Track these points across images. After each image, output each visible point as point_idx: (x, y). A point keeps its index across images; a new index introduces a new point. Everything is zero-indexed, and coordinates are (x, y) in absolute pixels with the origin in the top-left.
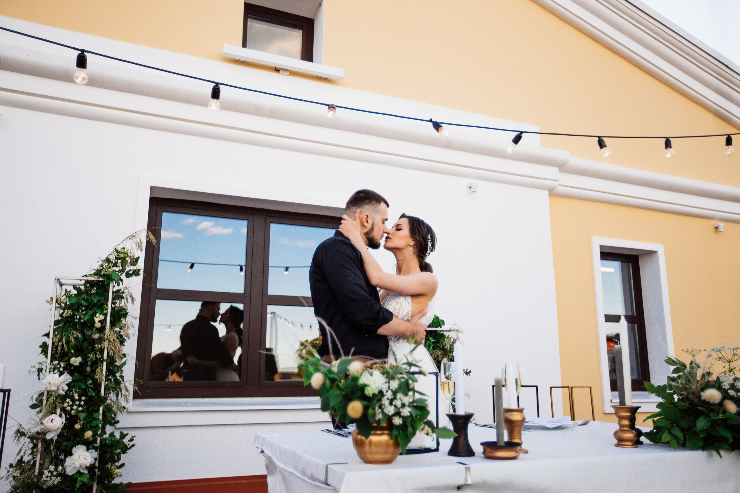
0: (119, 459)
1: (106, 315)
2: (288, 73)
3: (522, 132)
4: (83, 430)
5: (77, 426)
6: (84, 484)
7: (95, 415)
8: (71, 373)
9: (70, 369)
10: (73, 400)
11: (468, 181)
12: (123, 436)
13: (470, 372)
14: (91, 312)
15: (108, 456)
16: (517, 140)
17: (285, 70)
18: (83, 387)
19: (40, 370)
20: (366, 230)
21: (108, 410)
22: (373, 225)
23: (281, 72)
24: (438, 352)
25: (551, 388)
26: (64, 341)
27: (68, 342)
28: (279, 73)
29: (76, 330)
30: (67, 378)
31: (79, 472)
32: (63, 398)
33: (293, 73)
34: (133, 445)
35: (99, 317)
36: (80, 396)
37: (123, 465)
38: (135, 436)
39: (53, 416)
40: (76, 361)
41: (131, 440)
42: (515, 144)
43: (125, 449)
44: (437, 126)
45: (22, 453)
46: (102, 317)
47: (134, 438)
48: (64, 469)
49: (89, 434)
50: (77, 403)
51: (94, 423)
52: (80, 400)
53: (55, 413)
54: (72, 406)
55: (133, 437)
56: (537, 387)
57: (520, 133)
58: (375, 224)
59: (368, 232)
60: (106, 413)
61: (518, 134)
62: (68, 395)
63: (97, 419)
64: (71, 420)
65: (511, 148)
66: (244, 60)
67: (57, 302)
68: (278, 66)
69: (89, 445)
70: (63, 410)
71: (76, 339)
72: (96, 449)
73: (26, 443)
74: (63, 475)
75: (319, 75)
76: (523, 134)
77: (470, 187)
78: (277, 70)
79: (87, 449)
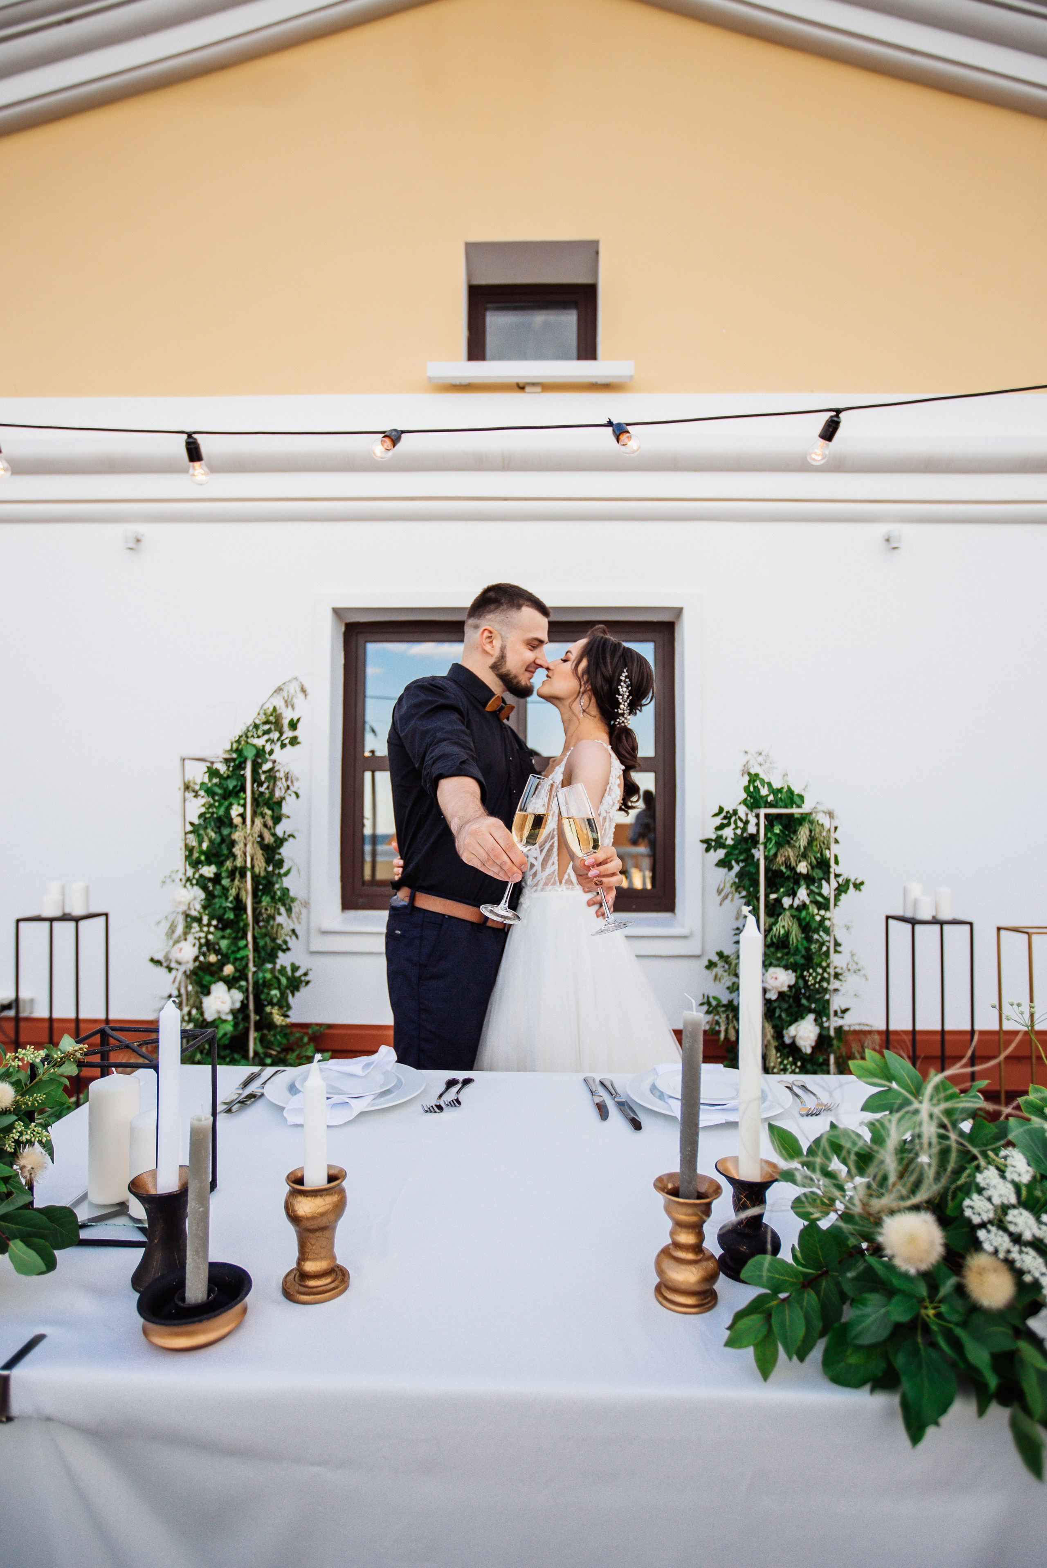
0: (285, 999)
1: (244, 806)
2: (539, 389)
3: (838, 411)
4: (219, 964)
5: (214, 958)
6: (226, 1033)
7: (238, 944)
8: (204, 888)
9: (201, 881)
10: (202, 926)
11: (882, 529)
12: (295, 968)
13: (862, 883)
14: (226, 803)
15: (263, 997)
16: (830, 431)
17: (533, 384)
20: (491, 661)
21: (264, 936)
22: (503, 649)
23: (527, 389)
24: (788, 851)
25: (999, 929)
28: (525, 392)
29: (210, 828)
30: (197, 893)
31: (218, 1019)
33: (546, 387)
34: (309, 981)
35: (235, 811)
36: (210, 920)
38: (311, 970)
39: (182, 943)
40: (207, 871)
42: (827, 442)
43: (296, 986)
44: (620, 430)
46: (241, 810)
47: (310, 973)
48: (201, 1013)
49: (229, 970)
50: (205, 929)
51: (240, 954)
52: (209, 925)
53: (185, 939)
55: (308, 970)
56: (971, 924)
57: (834, 413)
58: (507, 648)
59: (495, 663)
60: (258, 940)
61: (832, 417)
63: (241, 949)
64: (205, 950)
65: (819, 451)
66: (465, 382)
68: (521, 381)
69: (231, 983)
70: (195, 937)
72: (243, 988)
74: (200, 1021)
75: (594, 380)
76: (841, 415)
77: (888, 540)
78: (521, 387)
79: (229, 989)
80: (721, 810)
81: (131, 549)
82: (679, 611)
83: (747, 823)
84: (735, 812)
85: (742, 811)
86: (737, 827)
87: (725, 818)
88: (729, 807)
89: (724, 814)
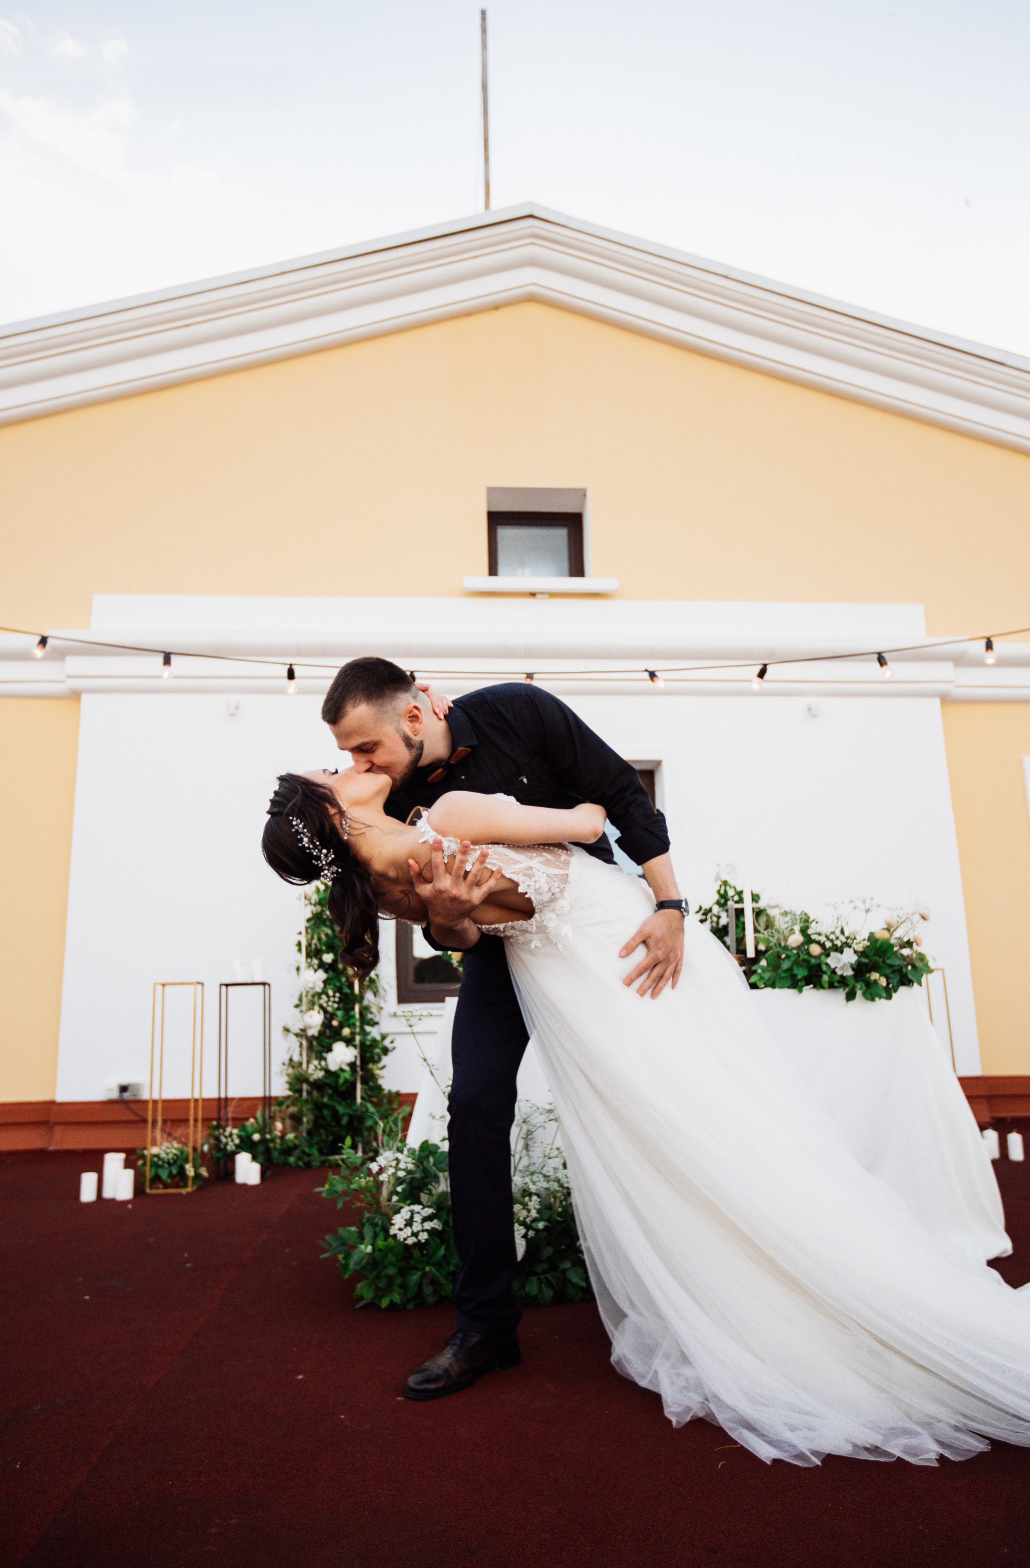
0: (380, 1060)
2: (547, 596)
4: (341, 1026)
5: (335, 1023)
6: (346, 1080)
7: (352, 1013)
8: (326, 971)
9: (322, 965)
10: (328, 997)
11: (805, 701)
12: (384, 1037)
15: (368, 1055)
16: (762, 674)
17: (542, 593)
18: (338, 984)
19: (298, 969)
21: (365, 1010)
23: (538, 596)
26: (316, 937)
27: (319, 939)
28: (537, 598)
29: (326, 926)
30: (322, 975)
31: (342, 1070)
32: (319, 995)
33: (553, 595)
34: (394, 1048)
36: (334, 993)
37: (384, 1067)
38: (396, 1039)
39: (311, 1012)
40: (328, 958)
41: (392, 1042)
42: (761, 680)
43: (386, 1051)
44: (652, 675)
45: (291, 1052)
48: (327, 1065)
49: (347, 1031)
50: (333, 999)
51: (351, 1021)
52: (334, 996)
53: (313, 1009)
54: (327, 1002)
55: (394, 1040)
57: (764, 666)
60: (364, 1013)
62: (324, 992)
63: (353, 1017)
64: (329, 1016)
65: (757, 684)
66: (486, 589)
67: (306, 898)
68: (533, 591)
69: (349, 1042)
70: (321, 1007)
71: (327, 935)
72: (355, 1046)
73: (294, 1041)
74: (327, 1071)
77: (809, 709)
78: (533, 595)
79: (347, 1046)
80: (701, 908)
81: (232, 715)
82: (658, 763)
83: (719, 917)
84: (710, 910)
85: (716, 909)
86: (712, 922)
87: (704, 914)
88: (706, 906)
89: (702, 911)
